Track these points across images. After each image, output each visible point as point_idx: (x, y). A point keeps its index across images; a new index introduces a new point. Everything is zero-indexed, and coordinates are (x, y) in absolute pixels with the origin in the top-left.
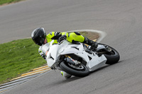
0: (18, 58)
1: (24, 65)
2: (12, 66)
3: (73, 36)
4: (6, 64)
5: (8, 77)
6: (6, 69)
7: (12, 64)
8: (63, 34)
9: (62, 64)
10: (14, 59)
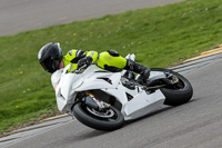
0: (196, 26)
1: (205, 38)
2: (187, 40)
3: (106, 58)
4: (177, 36)
5: (179, 56)
6: (177, 45)
7: (186, 36)
8: (89, 54)
9: (77, 108)
10: (191, 28)
